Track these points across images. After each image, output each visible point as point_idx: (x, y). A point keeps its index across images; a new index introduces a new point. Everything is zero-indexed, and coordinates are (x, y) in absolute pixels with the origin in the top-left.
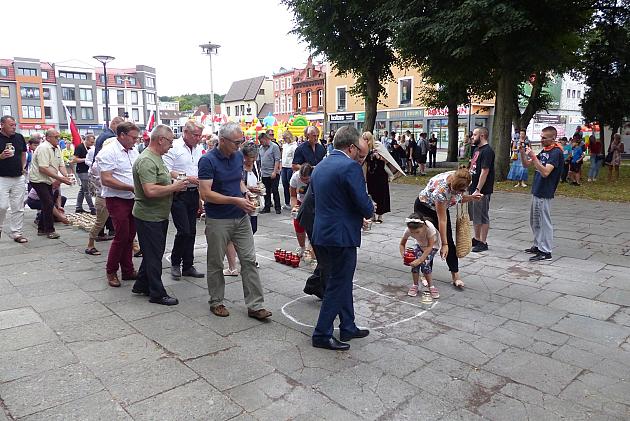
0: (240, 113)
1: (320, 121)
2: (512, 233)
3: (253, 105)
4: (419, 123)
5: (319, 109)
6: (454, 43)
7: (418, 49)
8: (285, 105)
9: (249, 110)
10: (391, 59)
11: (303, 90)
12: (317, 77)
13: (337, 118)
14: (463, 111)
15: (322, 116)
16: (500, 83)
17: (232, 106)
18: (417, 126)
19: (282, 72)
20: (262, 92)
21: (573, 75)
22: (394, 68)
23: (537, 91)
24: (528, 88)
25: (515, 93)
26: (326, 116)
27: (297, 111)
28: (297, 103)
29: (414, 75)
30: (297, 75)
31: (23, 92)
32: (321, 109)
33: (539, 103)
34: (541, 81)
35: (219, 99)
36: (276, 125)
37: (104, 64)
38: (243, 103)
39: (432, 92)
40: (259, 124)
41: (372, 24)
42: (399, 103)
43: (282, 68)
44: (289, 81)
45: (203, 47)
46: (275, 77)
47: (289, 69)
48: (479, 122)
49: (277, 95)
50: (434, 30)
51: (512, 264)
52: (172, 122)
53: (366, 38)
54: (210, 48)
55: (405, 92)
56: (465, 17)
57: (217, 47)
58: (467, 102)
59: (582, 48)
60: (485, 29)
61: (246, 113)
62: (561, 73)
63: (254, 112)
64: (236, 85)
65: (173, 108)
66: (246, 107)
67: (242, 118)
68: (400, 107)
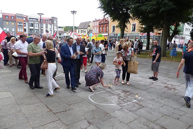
0: (82, 32)
1: (107, 36)
2: (166, 74)
3: (86, 30)
4: (137, 37)
5: (106, 32)
6: (150, 12)
7: (138, 14)
8: (96, 30)
10: (129, 17)
11: (102, 26)
12: (106, 22)
13: (112, 35)
14: (152, 34)
15: (107, 34)
16: (164, 25)
17: (80, 30)
18: (137, 38)
19: (96, 20)
20: (89, 26)
21: (188, 24)
22: (130, 20)
23: (176, 28)
24: (173, 27)
25: (169, 29)
26: (109, 34)
27: (100, 32)
28: (100, 30)
29: (136, 22)
30: (100, 21)
31: (18, 24)
32: (107, 32)
33: (176, 32)
34: (177, 25)
35: (76, 28)
36: (93, 36)
37: (41, 16)
38: (83, 29)
39: (142, 28)
40: (88, 36)
41: (124, 6)
42: (131, 31)
43: (96, 19)
44: (98, 23)
45: (72, 12)
46: (93, 21)
47: (98, 19)
48: (157, 38)
49: (94, 27)
50: (143, 8)
51: (166, 85)
52: (62, 35)
53: (122, 10)
54: (74, 12)
55: (133, 27)
56: (154, 4)
57: (76, 12)
58: (153, 31)
59: (191, 15)
60: (160, 8)
61: (84, 32)
62: (184, 23)
63: (86, 32)
64: (81, 24)
65: (62, 30)
67: (83, 34)
68: (132, 32)
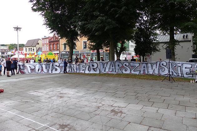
0: (30, 50)
3: (35, 48)
4: (89, 54)
5: (57, 50)
6: (96, 30)
7: (85, 32)
8: (46, 48)
9: (33, 50)
10: (77, 35)
11: (52, 43)
12: (57, 40)
13: (63, 53)
14: (101, 51)
15: (58, 52)
16: (110, 43)
17: (28, 48)
18: (89, 55)
19: (45, 37)
20: (38, 44)
21: (131, 41)
22: (79, 38)
23: (122, 46)
24: (119, 45)
25: (116, 46)
26: (60, 52)
27: (50, 50)
28: (50, 48)
29: (85, 39)
30: (50, 39)
32: (58, 50)
33: (123, 49)
34: (123, 43)
36: (42, 55)
38: (31, 47)
39: (91, 45)
40: (36, 54)
42: (83, 48)
43: (45, 36)
44: (47, 41)
45: (15, 28)
46: (43, 39)
47: (47, 37)
49: (43, 45)
50: (89, 26)
52: (5, 53)
53: (70, 28)
54: (17, 29)
55: (85, 45)
56: (99, 22)
57: (20, 28)
58: (102, 48)
59: (133, 33)
60: (105, 27)
61: (32, 50)
62: (128, 40)
63: (35, 50)
64: (29, 41)
65: (6, 49)
66: (33, 49)
67: (30, 52)
68: (83, 49)
